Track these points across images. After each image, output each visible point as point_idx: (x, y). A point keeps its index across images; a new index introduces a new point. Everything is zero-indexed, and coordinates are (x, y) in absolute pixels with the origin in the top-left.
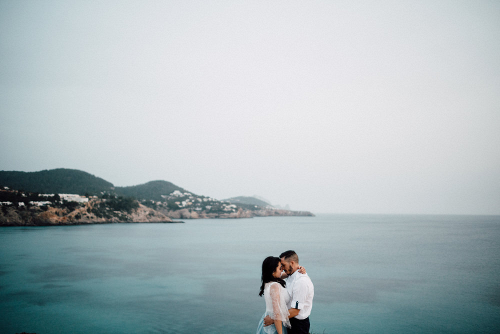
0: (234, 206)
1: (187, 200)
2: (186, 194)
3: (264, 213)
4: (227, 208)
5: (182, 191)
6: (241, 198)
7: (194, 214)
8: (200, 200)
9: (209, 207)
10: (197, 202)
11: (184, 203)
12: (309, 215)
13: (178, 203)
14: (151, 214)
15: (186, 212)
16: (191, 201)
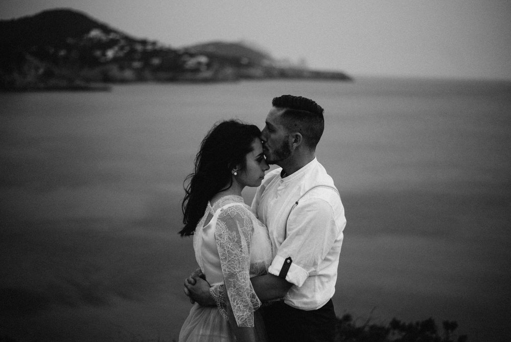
0: (203, 59)
1: (116, 48)
2: (112, 36)
3: (257, 72)
4: (191, 62)
5: (105, 29)
6: (218, 45)
7: (128, 74)
8: (139, 48)
9: (156, 61)
10: (133, 51)
11: (110, 54)
12: (341, 77)
13: (98, 53)
14: (48, 74)
15: (114, 71)
16: (122, 48)
